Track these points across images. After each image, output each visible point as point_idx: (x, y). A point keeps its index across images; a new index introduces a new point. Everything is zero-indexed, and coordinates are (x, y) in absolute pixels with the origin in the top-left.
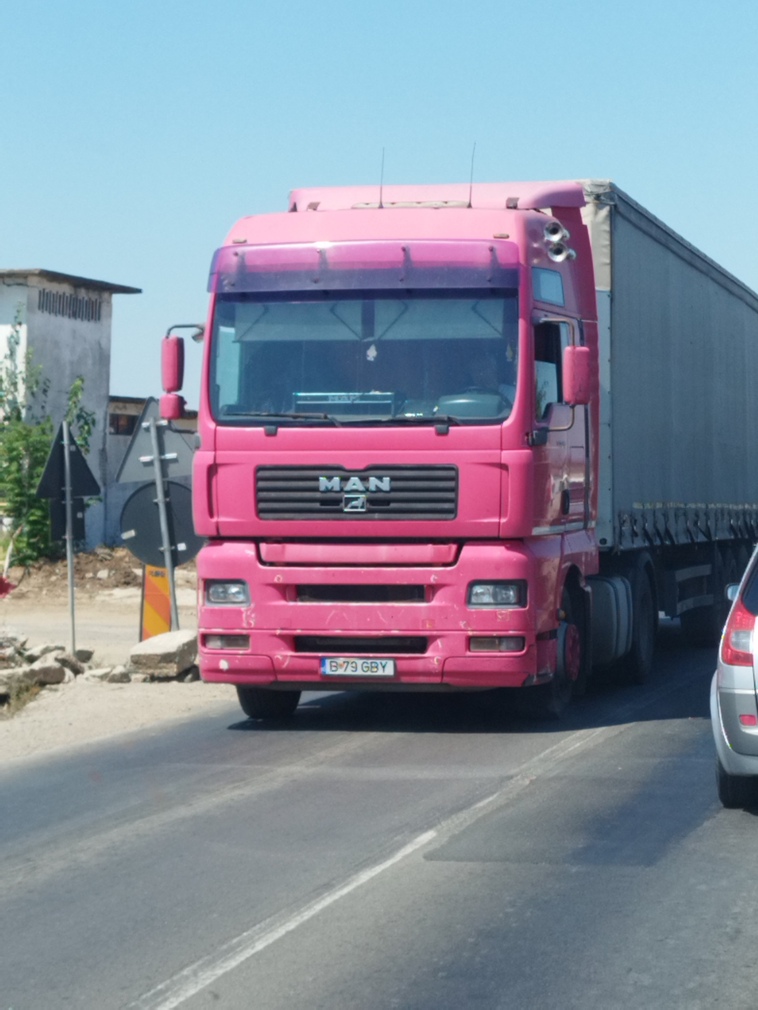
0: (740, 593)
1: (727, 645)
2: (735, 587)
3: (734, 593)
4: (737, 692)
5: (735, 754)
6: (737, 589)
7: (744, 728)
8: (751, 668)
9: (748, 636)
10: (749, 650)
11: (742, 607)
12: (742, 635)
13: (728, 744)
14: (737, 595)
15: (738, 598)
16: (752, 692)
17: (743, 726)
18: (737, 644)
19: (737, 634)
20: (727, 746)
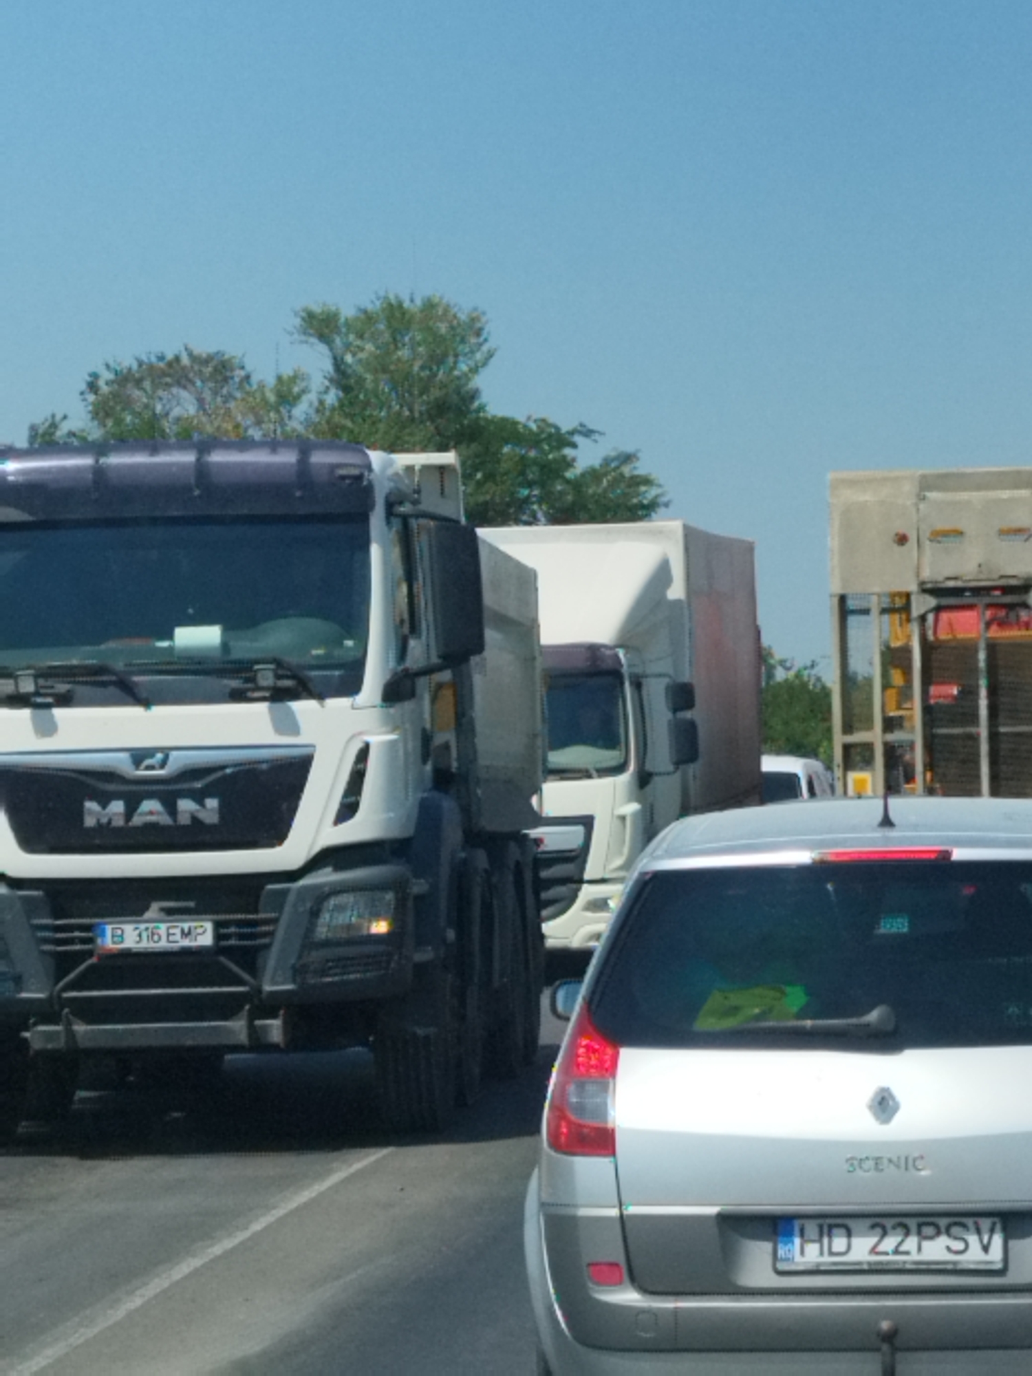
0: (584, 998)
1: (560, 1111)
2: (571, 987)
3: (571, 999)
4: (583, 1212)
5: (579, 1347)
6: (576, 993)
7: (598, 1292)
8: (612, 1159)
9: (604, 1089)
10: (606, 1121)
11: (590, 1029)
12: (591, 1088)
13: (563, 1325)
14: (579, 1001)
15: (582, 1008)
16: (614, 1212)
17: (596, 1288)
18: (580, 1108)
19: (581, 1087)
20: (563, 1330)
